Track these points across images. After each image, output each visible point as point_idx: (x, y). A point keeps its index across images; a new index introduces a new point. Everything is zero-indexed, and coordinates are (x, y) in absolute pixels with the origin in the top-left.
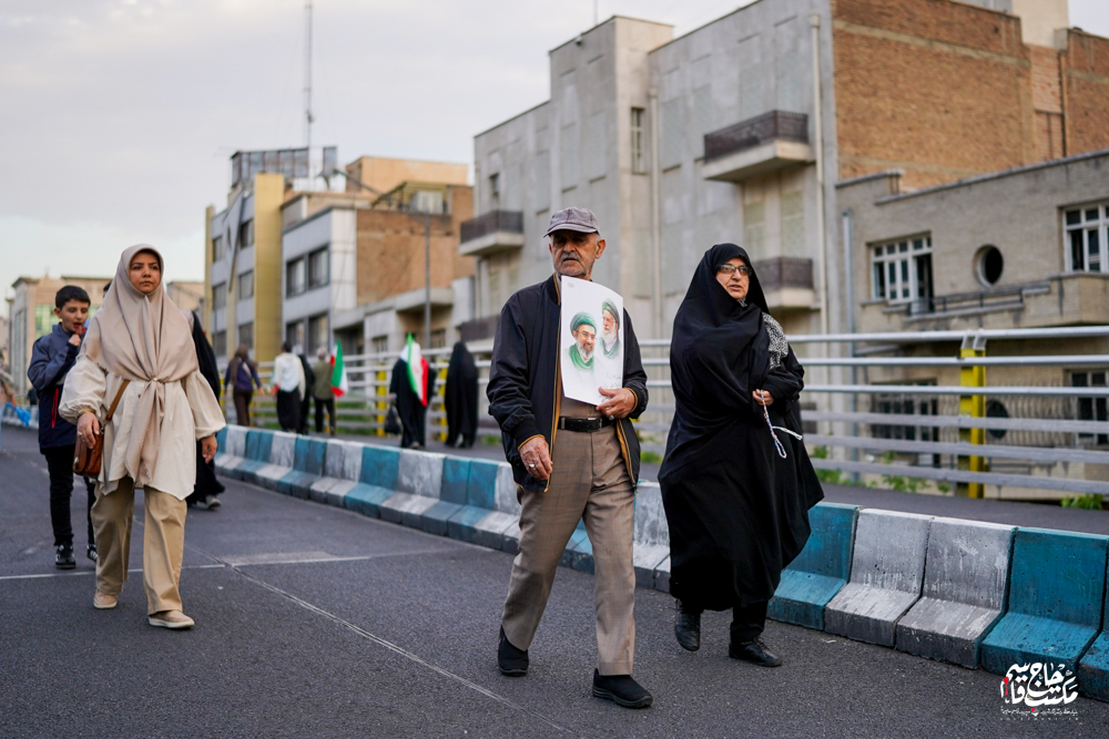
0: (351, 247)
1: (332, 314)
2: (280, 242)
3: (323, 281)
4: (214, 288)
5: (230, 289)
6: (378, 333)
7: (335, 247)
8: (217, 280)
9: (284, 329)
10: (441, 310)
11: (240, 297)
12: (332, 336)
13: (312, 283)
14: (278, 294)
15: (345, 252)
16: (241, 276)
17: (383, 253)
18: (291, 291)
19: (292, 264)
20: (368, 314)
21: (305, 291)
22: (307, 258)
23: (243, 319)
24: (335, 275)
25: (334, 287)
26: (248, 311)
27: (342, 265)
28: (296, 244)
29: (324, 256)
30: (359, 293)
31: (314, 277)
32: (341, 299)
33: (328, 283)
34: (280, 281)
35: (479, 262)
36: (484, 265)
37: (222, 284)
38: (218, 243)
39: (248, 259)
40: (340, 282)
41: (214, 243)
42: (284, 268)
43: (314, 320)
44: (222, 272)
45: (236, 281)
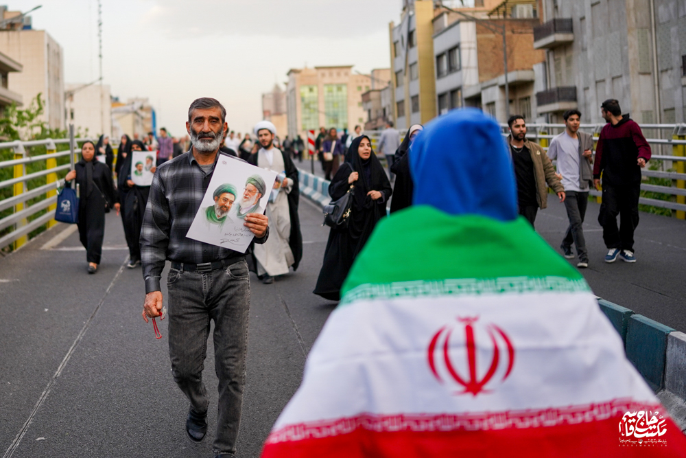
0: (474, 45)
1: (464, 88)
2: (432, 43)
3: (458, 68)
4: (397, 74)
5: (405, 74)
6: (490, 100)
7: (463, 46)
8: (398, 69)
9: (437, 98)
10: (528, 84)
11: (411, 79)
12: (464, 102)
13: (452, 69)
14: (433, 76)
15: (470, 48)
16: (411, 66)
17: (495, 47)
18: (440, 74)
19: (439, 57)
20: (484, 88)
21: (447, 74)
22: (447, 53)
23: (413, 93)
24: (464, 63)
25: (464, 71)
26: (416, 88)
27: (468, 57)
28: (441, 44)
29: (457, 51)
30: (480, 74)
31: (452, 65)
32: (469, 78)
33: (460, 69)
34: (432, 67)
35: (548, 53)
36: (551, 55)
37: (401, 71)
38: (397, 45)
39: (415, 55)
40: (468, 68)
41: (394, 44)
42: (435, 60)
43: (454, 92)
44: (400, 64)
45: (408, 68)
